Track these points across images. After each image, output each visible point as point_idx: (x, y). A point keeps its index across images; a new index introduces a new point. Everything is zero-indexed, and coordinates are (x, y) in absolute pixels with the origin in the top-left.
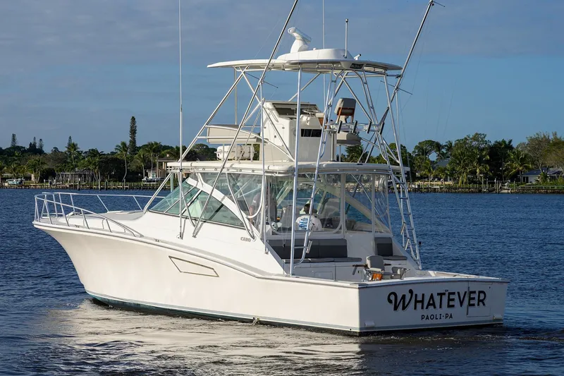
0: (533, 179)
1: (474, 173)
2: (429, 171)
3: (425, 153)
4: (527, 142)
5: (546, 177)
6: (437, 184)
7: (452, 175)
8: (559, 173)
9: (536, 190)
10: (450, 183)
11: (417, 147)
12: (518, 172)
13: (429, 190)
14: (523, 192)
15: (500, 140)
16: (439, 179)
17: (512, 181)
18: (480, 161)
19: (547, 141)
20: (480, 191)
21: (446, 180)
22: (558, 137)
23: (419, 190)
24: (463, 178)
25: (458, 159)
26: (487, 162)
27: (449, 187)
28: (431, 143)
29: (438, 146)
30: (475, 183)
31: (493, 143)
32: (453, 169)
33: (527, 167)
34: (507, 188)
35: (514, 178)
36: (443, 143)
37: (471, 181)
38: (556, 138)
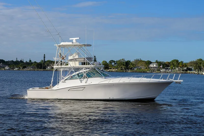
0: (135, 69)
1: (122, 67)
2: (112, 67)
3: (111, 63)
4: (134, 61)
5: (138, 69)
6: (114, 70)
7: (117, 68)
8: (141, 68)
9: (136, 72)
10: (117, 70)
11: (109, 62)
12: (132, 68)
13: (112, 71)
14: (133, 72)
15: (128, 60)
16: (114, 69)
17: (130, 70)
18: (123, 65)
19: (139, 60)
20: (123, 72)
21: (116, 69)
22: (141, 59)
23: (110, 71)
24: (120, 69)
25: (118, 65)
26: (125, 65)
27: (116, 71)
28: (112, 61)
29: (114, 61)
30: (122, 70)
31: (126, 61)
32: (117, 67)
33: (134, 66)
34: (129, 71)
35: (131, 69)
36: (115, 61)
37: (121, 70)
38: (141, 60)
